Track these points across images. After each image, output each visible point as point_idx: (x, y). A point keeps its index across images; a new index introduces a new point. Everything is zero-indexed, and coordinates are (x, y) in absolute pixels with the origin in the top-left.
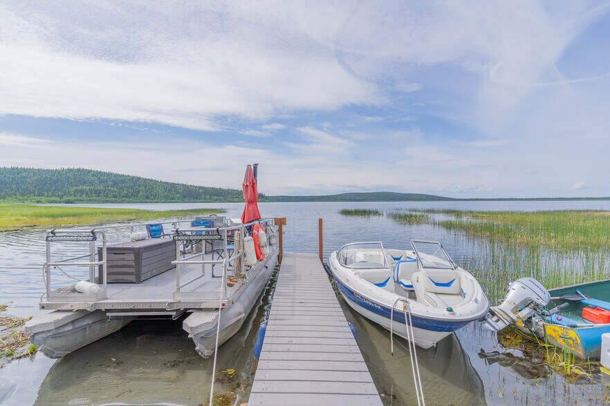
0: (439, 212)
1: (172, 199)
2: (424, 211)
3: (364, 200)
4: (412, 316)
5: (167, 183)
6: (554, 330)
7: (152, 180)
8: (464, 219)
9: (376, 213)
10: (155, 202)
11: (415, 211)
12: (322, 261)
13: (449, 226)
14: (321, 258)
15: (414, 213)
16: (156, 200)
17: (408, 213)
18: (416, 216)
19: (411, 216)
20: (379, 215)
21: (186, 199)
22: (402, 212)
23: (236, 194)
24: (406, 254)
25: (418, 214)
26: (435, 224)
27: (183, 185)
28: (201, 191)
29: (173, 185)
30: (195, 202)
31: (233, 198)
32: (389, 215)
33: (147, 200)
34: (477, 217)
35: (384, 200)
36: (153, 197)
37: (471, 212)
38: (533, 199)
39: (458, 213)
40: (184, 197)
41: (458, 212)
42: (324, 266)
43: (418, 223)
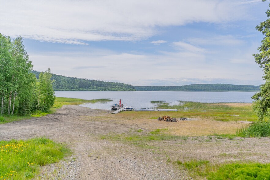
1: (72, 88)
5: (69, 78)
7: (59, 76)
10: (62, 91)
16: (63, 89)
21: (81, 89)
23: (113, 85)
27: (79, 79)
28: (90, 83)
29: (73, 79)
30: (87, 91)
31: (111, 88)
33: (57, 89)
36: (61, 87)
40: (80, 87)
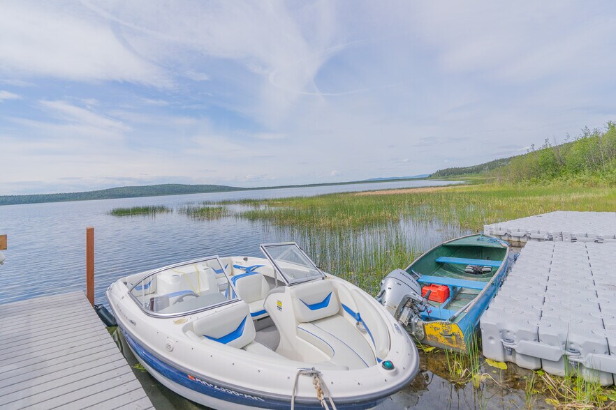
0: (236, 202)
2: (220, 203)
3: (141, 195)
4: (336, 404)
6: (435, 328)
8: (262, 208)
9: (162, 209)
11: (209, 203)
12: (92, 301)
13: (253, 217)
14: (91, 297)
15: (210, 206)
17: (202, 206)
18: (213, 209)
19: (208, 209)
20: (168, 211)
22: (195, 206)
24: (232, 262)
25: (215, 206)
26: (236, 216)
32: (181, 211)
34: (273, 205)
35: (169, 193)
37: (266, 200)
38: (307, 186)
39: (255, 203)
41: (254, 201)
42: (97, 311)
43: (218, 216)
